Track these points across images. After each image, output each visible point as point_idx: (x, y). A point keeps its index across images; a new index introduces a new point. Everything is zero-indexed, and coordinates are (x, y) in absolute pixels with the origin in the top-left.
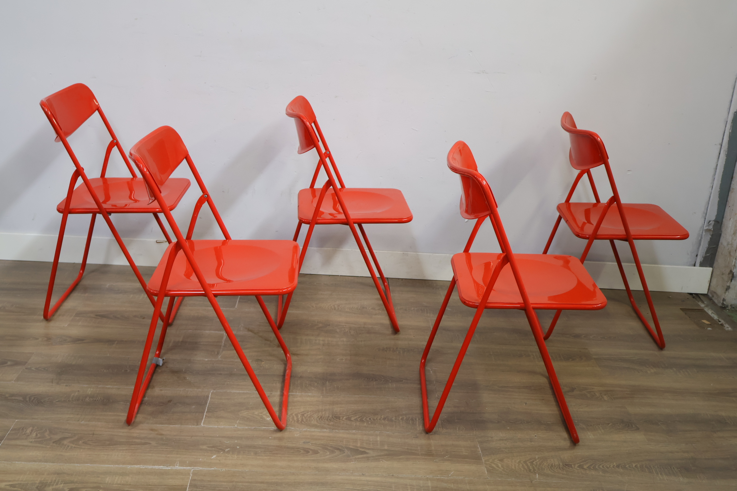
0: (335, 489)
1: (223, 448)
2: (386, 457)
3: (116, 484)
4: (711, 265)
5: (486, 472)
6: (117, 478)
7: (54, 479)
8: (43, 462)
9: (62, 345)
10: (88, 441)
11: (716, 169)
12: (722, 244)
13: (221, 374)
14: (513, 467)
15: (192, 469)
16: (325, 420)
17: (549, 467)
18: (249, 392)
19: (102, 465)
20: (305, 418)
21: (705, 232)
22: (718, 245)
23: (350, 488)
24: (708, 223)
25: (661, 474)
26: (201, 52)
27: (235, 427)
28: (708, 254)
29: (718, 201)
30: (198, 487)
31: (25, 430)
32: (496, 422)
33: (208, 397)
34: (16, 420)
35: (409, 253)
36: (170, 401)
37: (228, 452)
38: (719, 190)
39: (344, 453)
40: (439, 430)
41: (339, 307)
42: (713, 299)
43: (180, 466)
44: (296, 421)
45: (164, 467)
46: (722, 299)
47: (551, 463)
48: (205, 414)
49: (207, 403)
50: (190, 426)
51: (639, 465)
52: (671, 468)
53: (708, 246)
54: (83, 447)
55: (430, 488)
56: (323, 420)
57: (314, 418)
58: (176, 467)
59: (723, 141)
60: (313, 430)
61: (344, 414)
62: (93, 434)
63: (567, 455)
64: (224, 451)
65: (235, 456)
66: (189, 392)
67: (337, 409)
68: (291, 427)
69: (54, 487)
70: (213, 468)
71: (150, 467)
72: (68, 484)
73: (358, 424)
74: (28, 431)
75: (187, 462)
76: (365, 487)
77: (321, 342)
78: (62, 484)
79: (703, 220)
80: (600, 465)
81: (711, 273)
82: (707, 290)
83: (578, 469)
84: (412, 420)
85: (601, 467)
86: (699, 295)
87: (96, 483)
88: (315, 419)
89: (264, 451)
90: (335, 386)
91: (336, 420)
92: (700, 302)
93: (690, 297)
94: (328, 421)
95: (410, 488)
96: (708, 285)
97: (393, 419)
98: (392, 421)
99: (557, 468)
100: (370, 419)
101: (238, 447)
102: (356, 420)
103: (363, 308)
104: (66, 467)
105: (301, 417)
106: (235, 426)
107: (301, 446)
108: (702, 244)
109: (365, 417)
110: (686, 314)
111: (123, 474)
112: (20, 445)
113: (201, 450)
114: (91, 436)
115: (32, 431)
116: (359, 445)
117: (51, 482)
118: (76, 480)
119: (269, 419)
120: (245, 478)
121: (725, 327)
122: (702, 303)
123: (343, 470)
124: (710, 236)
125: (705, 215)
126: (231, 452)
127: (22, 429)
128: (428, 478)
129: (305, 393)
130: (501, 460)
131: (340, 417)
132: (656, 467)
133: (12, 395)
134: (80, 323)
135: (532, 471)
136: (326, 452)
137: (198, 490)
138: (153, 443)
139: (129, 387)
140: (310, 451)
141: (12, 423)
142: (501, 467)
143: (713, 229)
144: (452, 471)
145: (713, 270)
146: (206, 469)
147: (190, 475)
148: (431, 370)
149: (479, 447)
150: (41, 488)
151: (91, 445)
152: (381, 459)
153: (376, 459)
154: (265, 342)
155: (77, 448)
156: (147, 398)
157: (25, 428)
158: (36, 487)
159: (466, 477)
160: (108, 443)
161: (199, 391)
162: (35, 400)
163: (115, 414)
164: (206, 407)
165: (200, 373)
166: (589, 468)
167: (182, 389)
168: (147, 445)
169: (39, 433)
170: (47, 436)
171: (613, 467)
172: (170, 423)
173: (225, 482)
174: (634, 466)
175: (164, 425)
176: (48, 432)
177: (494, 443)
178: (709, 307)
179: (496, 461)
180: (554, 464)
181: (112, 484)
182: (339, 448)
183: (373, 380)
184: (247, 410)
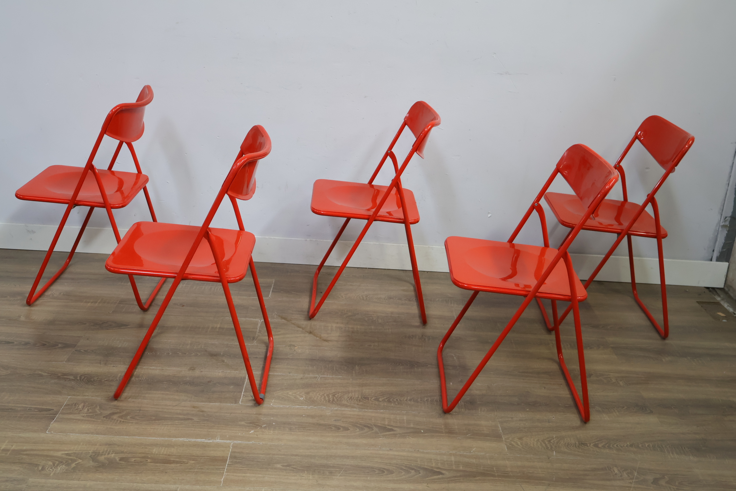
0: (364, 462)
1: (260, 425)
2: (412, 434)
3: (162, 455)
4: (727, 260)
5: (506, 449)
6: (163, 449)
7: (106, 449)
8: (95, 434)
9: (108, 329)
11: (732, 166)
13: (256, 358)
14: (532, 445)
15: (231, 442)
16: (355, 400)
17: (566, 445)
18: (283, 374)
19: (149, 438)
20: (336, 398)
21: (722, 228)
22: (734, 241)
23: (379, 461)
24: (725, 219)
25: (673, 453)
26: (238, 54)
27: (271, 406)
28: (725, 249)
29: (734, 198)
30: (238, 458)
31: (77, 406)
32: (516, 404)
33: (245, 378)
34: (69, 397)
35: (434, 247)
36: (209, 382)
37: (265, 428)
38: (735, 187)
39: (373, 430)
40: (462, 411)
41: (367, 297)
42: (729, 292)
43: (219, 440)
44: (328, 401)
45: (205, 440)
47: (568, 442)
48: (243, 393)
49: (244, 384)
50: (229, 404)
51: (651, 445)
52: (682, 448)
53: (724, 241)
54: (131, 422)
55: (454, 462)
56: (353, 400)
57: (344, 399)
58: (217, 440)
60: (343, 409)
61: (373, 395)
62: (140, 410)
63: (583, 435)
65: (272, 431)
66: (227, 374)
67: (367, 391)
68: (323, 406)
69: (106, 456)
70: (251, 442)
72: (119, 454)
73: (386, 404)
74: (80, 407)
75: (227, 436)
76: (392, 460)
77: (351, 330)
78: (113, 453)
79: (719, 216)
80: (614, 444)
81: (727, 268)
82: (723, 284)
83: (593, 448)
84: (437, 401)
85: (615, 446)
86: (716, 289)
87: (144, 453)
88: (345, 399)
89: (298, 428)
90: (364, 369)
91: (365, 401)
92: (716, 296)
93: (707, 290)
94: (357, 401)
95: (435, 462)
96: (724, 279)
97: (418, 400)
99: (573, 447)
100: (397, 400)
101: (274, 424)
102: (384, 400)
103: (390, 298)
104: (116, 439)
105: (332, 397)
106: (271, 404)
107: (332, 424)
108: (718, 240)
109: (392, 399)
110: (702, 306)
111: (169, 446)
112: (73, 419)
113: (240, 425)
114: (138, 411)
115: (84, 406)
116: (386, 423)
117: (103, 452)
118: (125, 450)
119: (302, 398)
120: (281, 451)
122: (718, 297)
123: (372, 445)
124: (726, 232)
125: (721, 211)
126: (267, 428)
127: (74, 404)
128: (451, 454)
129: (336, 376)
130: (520, 439)
131: (369, 398)
132: (668, 447)
133: (65, 374)
134: (124, 310)
135: (550, 448)
136: (356, 429)
137: (238, 461)
138: (196, 419)
139: (172, 369)
140: (341, 428)
141: (65, 399)
142: (520, 445)
143: (730, 225)
144: (474, 448)
145: (729, 265)
146: (245, 442)
147: (230, 448)
148: (455, 357)
149: (500, 426)
150: (94, 457)
151: (137, 419)
152: (407, 436)
153: (403, 436)
154: (299, 329)
155: (126, 422)
156: (188, 378)
157: (78, 404)
158: (89, 456)
159: (487, 453)
160: (154, 418)
161: (237, 373)
162: (86, 379)
163: (159, 392)
164: (243, 387)
165: (237, 356)
166: (604, 447)
167: (220, 371)
168: (190, 421)
169: (90, 408)
170: (98, 411)
171: (627, 447)
172: (210, 402)
173: (262, 454)
174: (646, 446)
175: (205, 403)
176: (98, 408)
177: (514, 423)
178: (725, 300)
179: (516, 439)
180: (570, 443)
181: (159, 455)
182: (368, 426)
183: (399, 365)
184: (282, 391)
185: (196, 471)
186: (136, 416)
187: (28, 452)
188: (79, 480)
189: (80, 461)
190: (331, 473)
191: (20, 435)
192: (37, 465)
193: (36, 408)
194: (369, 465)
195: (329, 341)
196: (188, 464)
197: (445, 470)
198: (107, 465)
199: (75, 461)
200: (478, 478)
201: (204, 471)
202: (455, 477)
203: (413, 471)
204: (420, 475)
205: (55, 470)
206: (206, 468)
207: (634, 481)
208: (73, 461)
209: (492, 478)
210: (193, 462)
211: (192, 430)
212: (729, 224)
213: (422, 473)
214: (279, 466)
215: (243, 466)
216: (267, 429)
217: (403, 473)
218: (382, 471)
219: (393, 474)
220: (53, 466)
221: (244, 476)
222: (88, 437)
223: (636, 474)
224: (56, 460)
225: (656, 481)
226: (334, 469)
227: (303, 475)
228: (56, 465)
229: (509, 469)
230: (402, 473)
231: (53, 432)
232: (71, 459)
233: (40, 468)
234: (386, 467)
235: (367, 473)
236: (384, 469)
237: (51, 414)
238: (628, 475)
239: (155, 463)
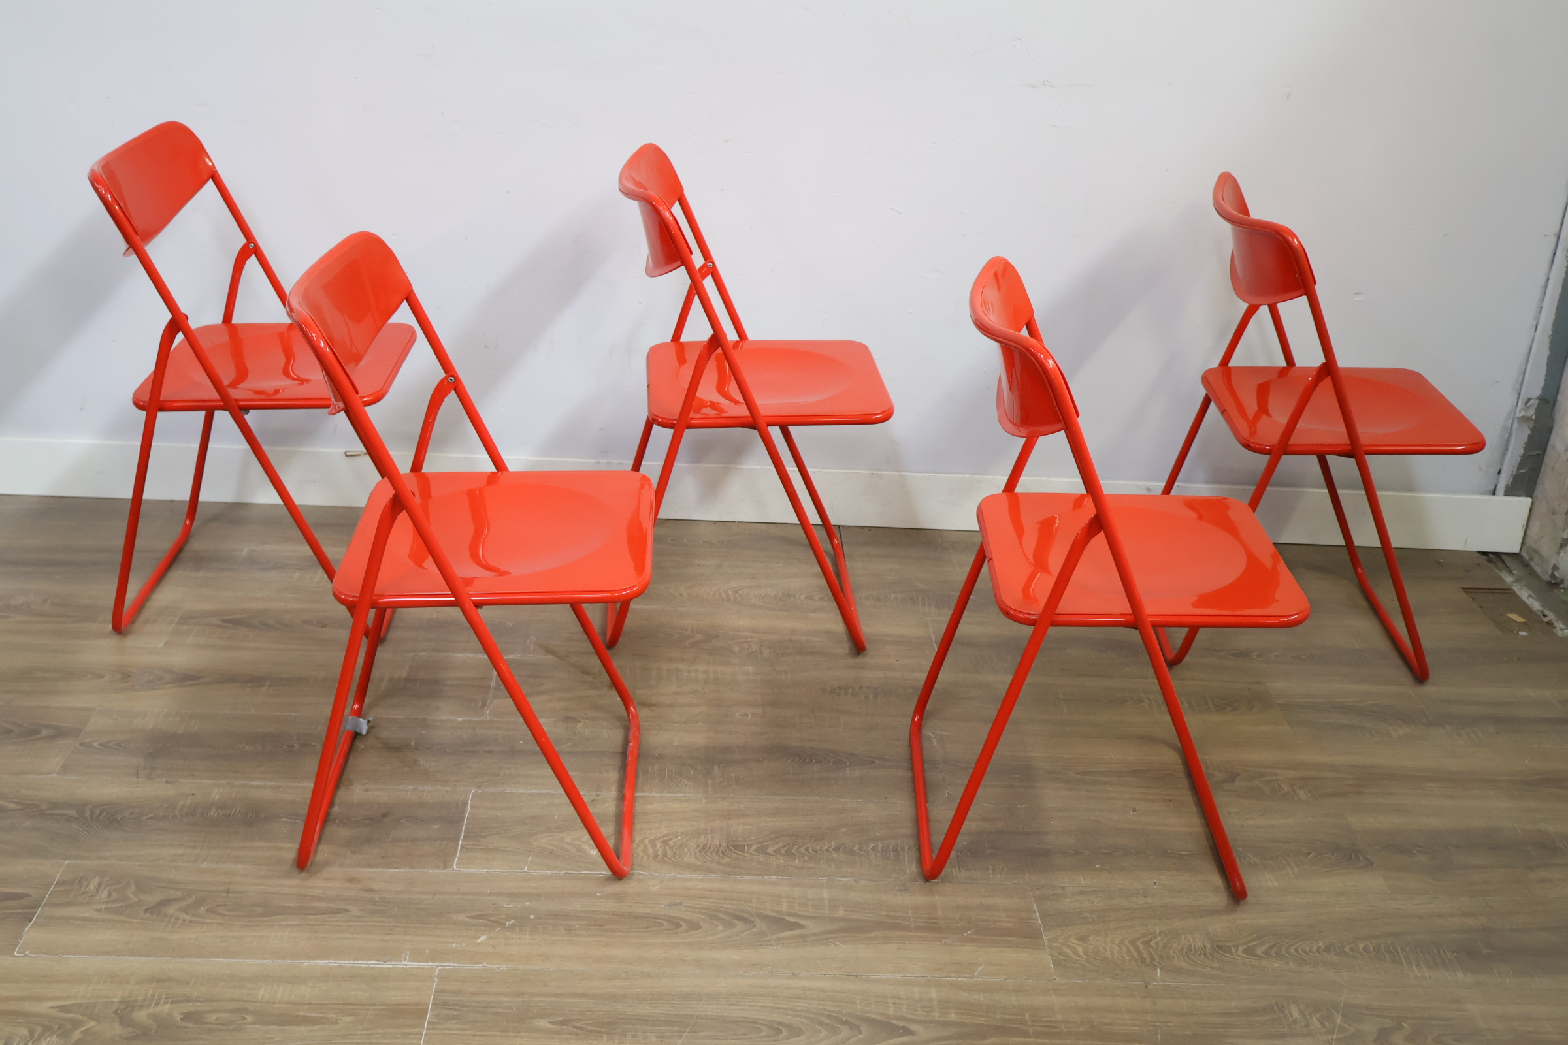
0: (736, 1007)
1: (500, 920)
2: (841, 934)
3: (279, 1003)
4: (1529, 493)
5: (1052, 965)
6: (281, 988)
7: (151, 992)
8: (125, 955)
9: (154, 689)
10: (218, 906)
11: (1546, 287)
12: (1554, 447)
13: (490, 752)
14: (1108, 955)
15: (436, 967)
16: (712, 852)
17: (1184, 952)
18: (551, 792)
19: (249, 961)
20: (670, 849)
21: (1518, 423)
22: (1545, 450)
23: (768, 1005)
24: (1526, 404)
25: (1418, 966)
26: (432, 46)
27: (525, 872)
28: (1524, 469)
29: (1547, 356)
30: (451, 1007)
31: (85, 884)
32: (1072, 852)
33: (465, 804)
34: (66, 863)
36: (385, 815)
37: (512, 927)
38: (1551, 333)
39: (754, 926)
40: (953, 872)
41: (737, 595)
42: (1532, 563)
43: (409, 961)
44: (652, 856)
45: (378, 962)
46: (1552, 566)
47: (1187, 944)
48: (460, 843)
49: (464, 817)
50: (430, 871)
51: (1371, 946)
52: (1438, 951)
53: (1523, 452)
54: (208, 921)
55: (936, 1003)
56: (708, 853)
57: (689, 850)
58: (403, 963)
59: (1563, 227)
60: (687, 875)
61: (753, 838)
62: (228, 892)
63: (1221, 925)
64: (502, 925)
65: (527, 937)
66: (425, 795)
67: (739, 827)
68: (642, 870)
69: (152, 1010)
70: (480, 965)
71: (348, 963)
72: (181, 1004)
73: (782, 861)
74: (92, 887)
75: (427, 951)
76: (799, 1002)
77: (701, 676)
78: (167, 1003)
79: (1514, 397)
80: (1290, 946)
81: (1529, 510)
82: (1519, 546)
83: (1244, 957)
84: (895, 850)
85: (1292, 950)
86: (1502, 556)
87: (237, 1001)
88: (692, 851)
89: (587, 925)
90: (733, 775)
91: (736, 854)
92: (1503, 572)
93: (1483, 559)
94: (719, 855)
95: (894, 1003)
96: (1522, 534)
97: (855, 849)
98: (852, 852)
99: (1200, 955)
100: (807, 850)
101: (531, 917)
102: (777, 852)
103: (789, 595)
104: (173, 965)
105: (661, 847)
106: (524, 869)
107: (663, 913)
108: (1511, 448)
109: (797, 847)
110: (1473, 599)
111: (295, 980)
112: (76, 919)
113: (455, 923)
114: (224, 895)
115: (100, 884)
116: (784, 908)
117: (145, 1000)
118: (195, 994)
119: (595, 851)
120: (548, 986)
121: (1555, 628)
122: (1507, 575)
123: (753, 965)
124: (1529, 432)
125: (1518, 386)
126: (517, 928)
127: (77, 881)
128: (929, 981)
129: (670, 792)
130: (1083, 939)
131: (744, 846)
132: (1408, 949)
133: (54, 805)
134: (190, 640)
135: (1148, 961)
136: (717, 926)
137: (451, 1013)
138: (355, 910)
139: (299, 784)
140: (684, 924)
141: (56, 869)
142: (1082, 954)
143: (1536, 418)
144: (980, 965)
145: (1533, 503)
146: (467, 966)
147: (433, 981)
148: (934, 738)
149: (1036, 910)
150: (124, 1012)
151: (224, 915)
152: (831, 940)
153: (821, 939)
154: (585, 678)
155: (196, 922)
157: (86, 880)
158: (113, 1010)
159: (1009, 978)
160: (259, 910)
161: (446, 791)
162: (104, 815)
164: (462, 826)
165: (447, 750)
166: (1266, 953)
167: (410, 787)
168: (341, 915)
169: (115, 890)
170: (132, 896)
171: (1319, 953)
172: (388, 866)
173: (506, 995)
174: (1361, 949)
175: (375, 870)
176: (133, 888)
177: (1068, 900)
178: (1524, 582)
179: (1073, 941)
180: (1193, 946)
181: (273, 1003)
182: (742, 916)
183: (811, 761)
184: (549, 834)
185: (356, 1041)
186: (221, 905)
189: (92, 1024)
194: (745, 1014)
195: (653, 706)
196: (337, 1025)
197: (914, 1021)
198: (153, 1031)
199: (81, 1024)
200: (989, 1041)
201: (375, 1041)
202: (940, 1038)
203: (846, 1028)
204: (861, 1036)
206: (377, 1033)
207: (1335, 1037)
208: (76, 1024)
209: (1022, 1039)
210: (350, 1019)
211: (346, 938)
212: (1535, 414)
213: (865, 1031)
214: (544, 1023)
215: (463, 1027)
216: (517, 930)
217: (824, 1033)
218: (776, 1029)
219: (801, 1037)
220: (29, 1038)
222: (110, 963)
223: (1339, 1021)
224: (38, 1024)
225: (1383, 1034)
226: (668, 1028)
228: (36, 1036)
229: (1059, 1017)
230: (820, 1031)
231: (30, 953)
232: (72, 1021)
234: (786, 1020)
235: (743, 1034)
236: (780, 1023)
237: (24, 908)
238: (1322, 1023)
239: (262, 1025)
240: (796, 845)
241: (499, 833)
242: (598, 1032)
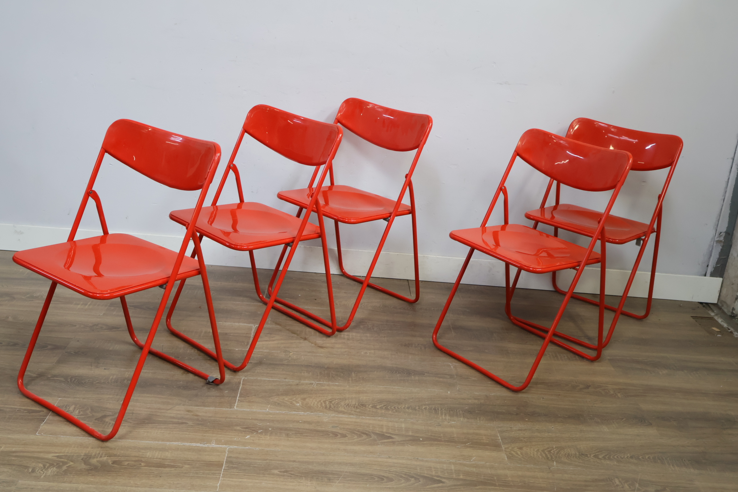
0: (363, 469)
1: (256, 430)
2: (410, 442)
3: (156, 458)
4: (721, 275)
5: (506, 458)
6: (157, 453)
7: (98, 452)
9: (99, 332)
10: (128, 419)
11: (728, 182)
12: (732, 255)
13: (251, 363)
14: (532, 455)
15: (227, 447)
16: (352, 407)
17: (566, 456)
18: (278, 380)
19: (142, 441)
20: (332, 404)
21: (716, 243)
22: (728, 256)
23: (378, 468)
24: (720, 234)
25: (673, 465)
26: (237, 57)
27: (267, 411)
28: (719, 265)
29: (729, 213)
30: (234, 463)
31: (68, 408)
32: (515, 414)
33: (240, 383)
34: (59, 399)
35: (429, 256)
37: (261, 433)
38: (731, 202)
39: (371, 437)
40: (460, 419)
41: (362, 305)
42: (723, 308)
43: (214, 444)
44: (324, 407)
45: (201, 444)
46: (732, 308)
47: (568, 453)
48: (238, 398)
49: (239, 389)
50: (224, 409)
51: (651, 457)
52: (682, 460)
53: (718, 257)
54: (124, 424)
55: (454, 471)
56: (350, 407)
57: (341, 405)
58: (212, 445)
59: (736, 155)
60: (340, 415)
61: (370, 402)
62: (133, 413)
63: (583, 446)
64: (257, 432)
65: (268, 437)
67: (364, 397)
68: (320, 413)
69: (98, 459)
70: (247, 447)
71: (187, 444)
72: (112, 457)
73: (383, 412)
74: (71, 409)
75: (223, 441)
76: (391, 468)
77: (346, 337)
78: (105, 456)
79: (714, 231)
80: (615, 455)
81: (721, 284)
82: (717, 300)
83: (593, 459)
84: (435, 409)
85: (615, 457)
86: (709, 304)
87: (137, 457)
89: (295, 433)
90: (361, 376)
91: (362, 408)
92: (710, 311)
93: (700, 306)
94: (355, 408)
95: (435, 470)
96: (718, 295)
97: (416, 408)
98: (415, 409)
99: (573, 457)
100: (395, 407)
101: (270, 429)
102: (381, 408)
103: (385, 307)
105: (328, 404)
107: (330, 430)
108: (713, 255)
110: (696, 321)
111: (163, 449)
113: (235, 430)
114: (131, 415)
115: (75, 408)
116: (385, 430)
117: (95, 455)
118: (118, 453)
119: (299, 404)
120: (278, 457)
121: (734, 334)
122: (712, 312)
123: (371, 452)
124: (721, 248)
125: (716, 226)
127: (65, 406)
128: (451, 462)
129: (332, 382)
130: (521, 448)
131: (366, 405)
132: (668, 459)
133: (54, 376)
134: (115, 313)
135: (550, 458)
136: (354, 436)
137: (234, 466)
138: (190, 423)
139: (165, 372)
140: (339, 435)
141: (56, 401)
142: (520, 455)
143: (724, 241)
144: (474, 457)
145: (723, 281)
146: (241, 447)
147: (226, 453)
148: (452, 365)
149: (499, 436)
150: (86, 459)
151: (131, 423)
152: (406, 444)
153: (402, 443)
154: (293, 335)
156: (181, 382)
157: (68, 406)
158: (81, 458)
159: (487, 463)
160: (147, 421)
161: (231, 378)
162: (76, 381)
163: (152, 395)
164: (238, 392)
165: (231, 361)
166: (604, 458)
168: (184, 425)
169: (81, 411)
170: (89, 413)
171: (627, 458)
172: (205, 406)
173: (259, 460)
174: (647, 458)
175: (199, 407)
176: (90, 410)
177: (514, 433)
178: (719, 316)
179: (516, 449)
180: (570, 453)
181: (153, 458)
182: (366, 433)
183: (396, 372)
184: (278, 397)
185: (191, 475)
187: (17, 454)
188: (70, 482)
189: (71, 463)
190: (329, 479)
191: (9, 436)
192: (27, 467)
193: (25, 410)
194: (367, 472)
195: (324, 347)
196: (183, 469)
197: (444, 478)
198: (99, 468)
199: (66, 463)
200: (478, 487)
201: (200, 476)
202: (455, 485)
203: (413, 479)
204: (420, 483)
205: (45, 472)
206: (201, 473)
208: (64, 463)
209: (493, 487)
210: (187, 466)
211: (186, 434)
212: (724, 239)
213: (422, 481)
214: (276, 472)
215: (239, 472)
216: (264, 434)
217: (403, 481)
218: (381, 479)
219: (393, 482)
220: (43, 468)
221: (241, 482)
222: (79, 440)
223: (637, 486)
224: (47, 463)
226: (332, 476)
227: (301, 482)
228: (46, 467)
229: (510, 479)
231: (44, 434)
232: (62, 462)
233: (30, 470)
234: (386, 475)
235: (366, 480)
236: (384, 476)
237: (41, 416)
238: (629, 487)
239: (149, 467)
240: (390, 405)
241: (255, 395)
242: (301, 476)
